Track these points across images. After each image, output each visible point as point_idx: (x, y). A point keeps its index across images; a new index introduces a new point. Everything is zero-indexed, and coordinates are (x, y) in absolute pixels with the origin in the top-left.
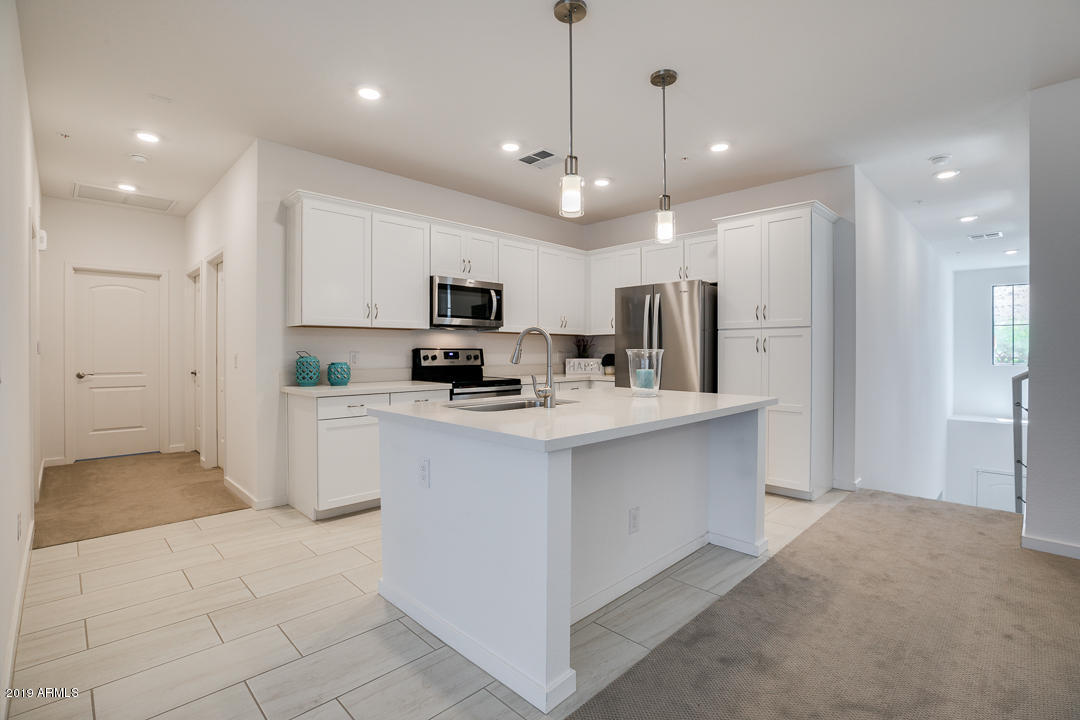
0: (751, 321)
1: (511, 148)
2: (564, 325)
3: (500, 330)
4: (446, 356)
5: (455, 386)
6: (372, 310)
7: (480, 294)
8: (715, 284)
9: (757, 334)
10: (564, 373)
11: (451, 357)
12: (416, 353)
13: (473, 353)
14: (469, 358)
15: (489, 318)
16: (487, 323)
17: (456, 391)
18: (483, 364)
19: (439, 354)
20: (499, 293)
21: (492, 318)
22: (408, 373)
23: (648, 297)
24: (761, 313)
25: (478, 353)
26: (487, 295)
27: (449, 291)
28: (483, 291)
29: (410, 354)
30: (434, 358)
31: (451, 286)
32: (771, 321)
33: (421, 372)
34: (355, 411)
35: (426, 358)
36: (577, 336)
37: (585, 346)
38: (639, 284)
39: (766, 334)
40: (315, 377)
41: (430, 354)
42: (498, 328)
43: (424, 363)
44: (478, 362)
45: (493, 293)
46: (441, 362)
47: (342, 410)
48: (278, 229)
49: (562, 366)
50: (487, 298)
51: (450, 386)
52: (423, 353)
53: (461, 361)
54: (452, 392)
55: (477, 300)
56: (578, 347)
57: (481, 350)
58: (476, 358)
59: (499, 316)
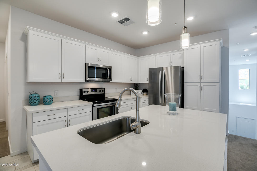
0: (197, 80)
1: (115, 15)
2: (131, 80)
3: (111, 82)
4: (92, 91)
5: (94, 103)
6: (61, 76)
7: (104, 70)
8: (183, 68)
9: (199, 84)
10: (131, 94)
11: (94, 91)
12: (81, 90)
13: (101, 90)
14: (100, 91)
15: (107, 78)
16: (107, 80)
17: (94, 105)
18: (105, 93)
19: (90, 90)
20: (110, 70)
21: (108, 78)
22: (78, 97)
23: (160, 72)
24: (201, 78)
25: (103, 89)
26: (106, 70)
27: (96, 69)
28: (105, 69)
29: (79, 91)
30: (88, 92)
31: (96, 67)
32: (204, 80)
33: (83, 97)
34: (51, 117)
35: (85, 92)
36: (134, 83)
37: (137, 86)
38: (155, 67)
39: (202, 84)
40: (37, 102)
41: (86, 90)
42: (110, 81)
43: (84, 94)
44: (103, 93)
45: (108, 70)
46: (90, 93)
47: (45, 117)
48: (22, 44)
49: (130, 92)
50: (106, 71)
51: (92, 103)
52: (83, 90)
53: (98, 92)
54: (93, 105)
55: (104, 72)
56: (135, 86)
57: (104, 89)
58: (103, 91)
59: (110, 77)
